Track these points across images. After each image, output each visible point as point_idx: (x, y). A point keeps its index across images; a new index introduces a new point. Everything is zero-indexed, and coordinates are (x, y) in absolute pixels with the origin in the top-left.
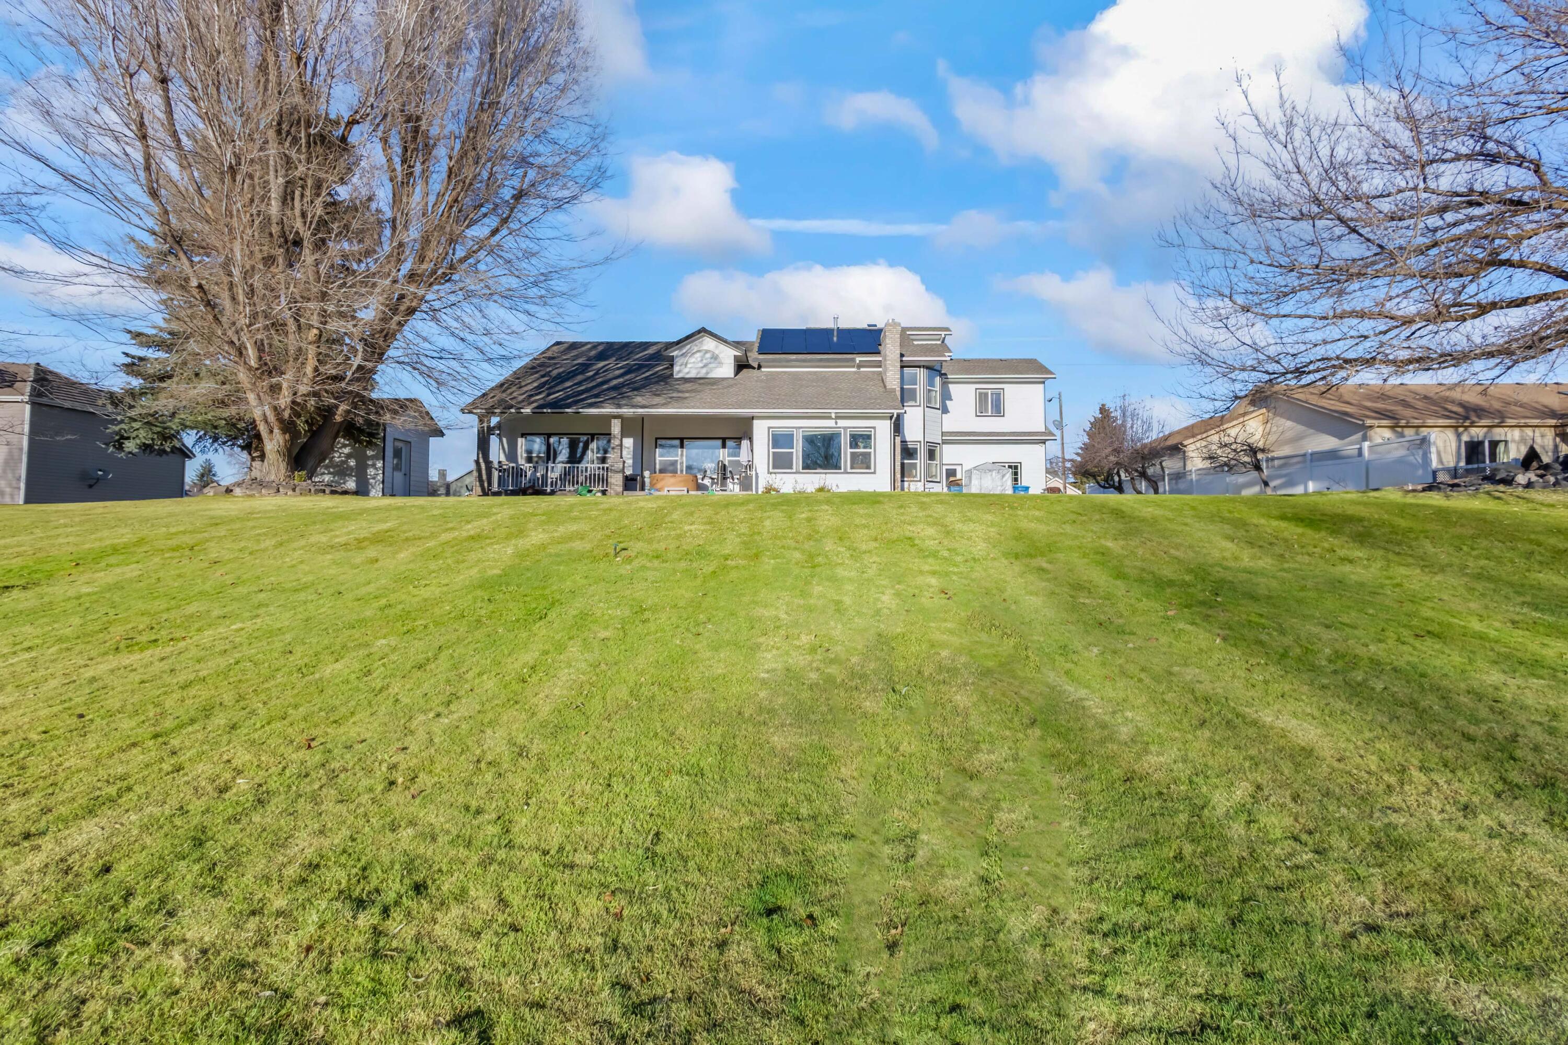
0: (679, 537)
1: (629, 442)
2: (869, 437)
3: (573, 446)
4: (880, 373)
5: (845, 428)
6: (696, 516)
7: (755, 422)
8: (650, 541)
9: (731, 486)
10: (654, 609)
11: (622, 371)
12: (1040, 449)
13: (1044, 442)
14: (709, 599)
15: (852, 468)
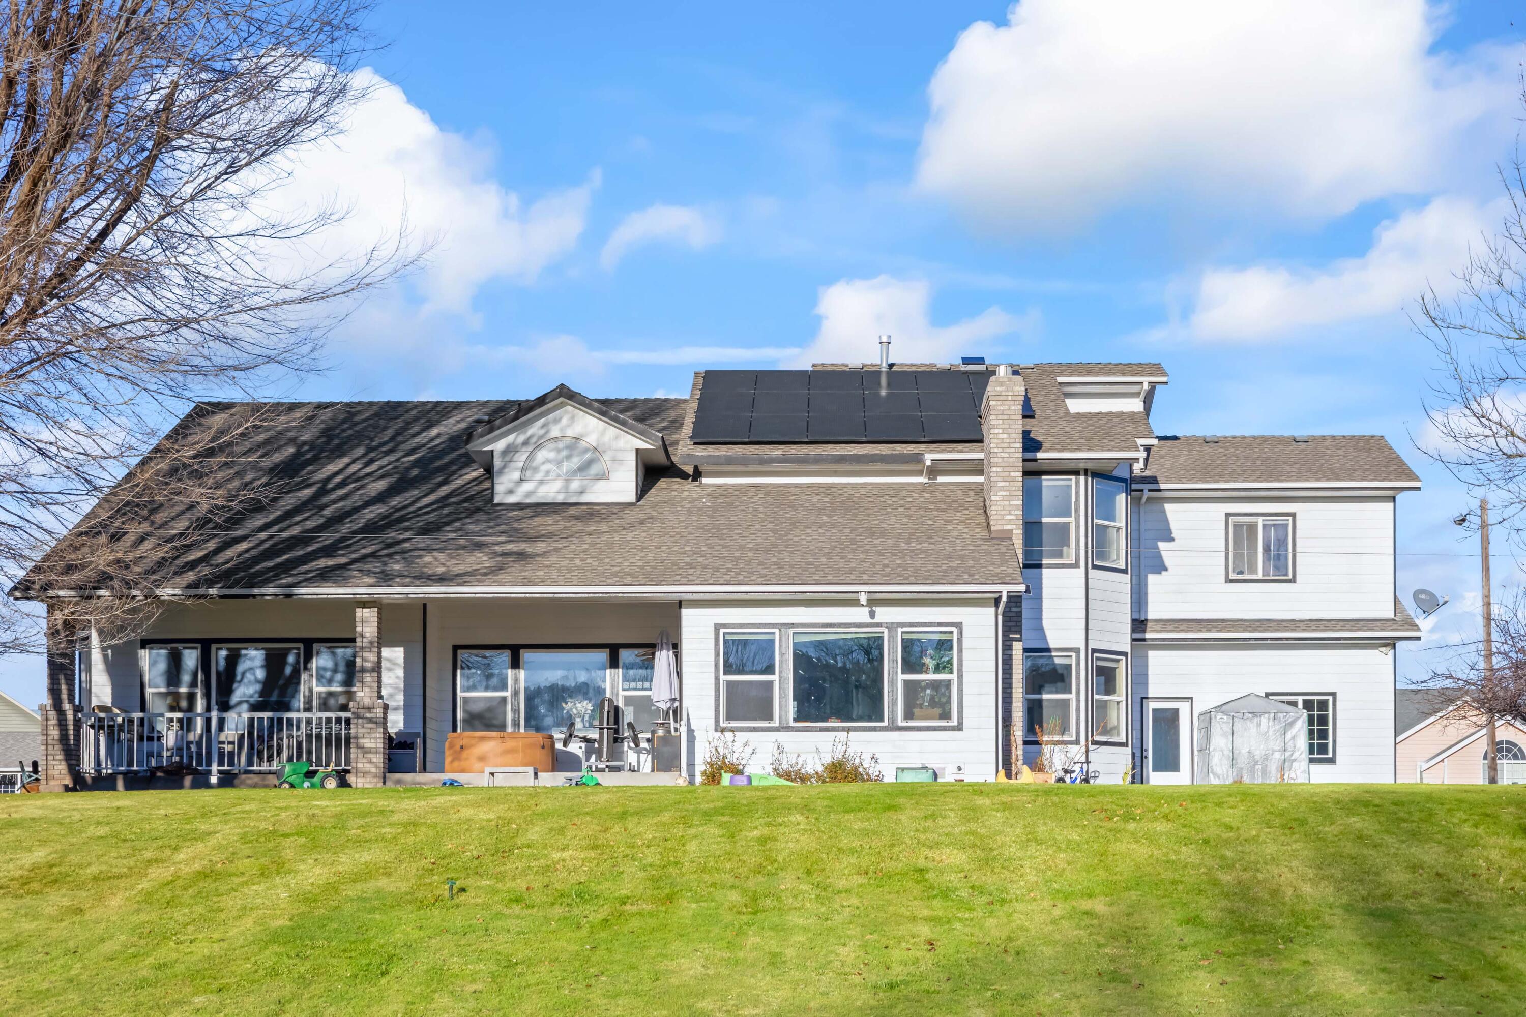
0: (547, 869)
1: (395, 655)
2: (944, 645)
3: (274, 663)
4: (979, 489)
5: (892, 627)
6: (570, 834)
7: (686, 613)
8: (500, 877)
9: (631, 757)
10: (528, 962)
11: (382, 485)
12: (1381, 659)
13: (1391, 643)
14: (601, 952)
15: (908, 716)
